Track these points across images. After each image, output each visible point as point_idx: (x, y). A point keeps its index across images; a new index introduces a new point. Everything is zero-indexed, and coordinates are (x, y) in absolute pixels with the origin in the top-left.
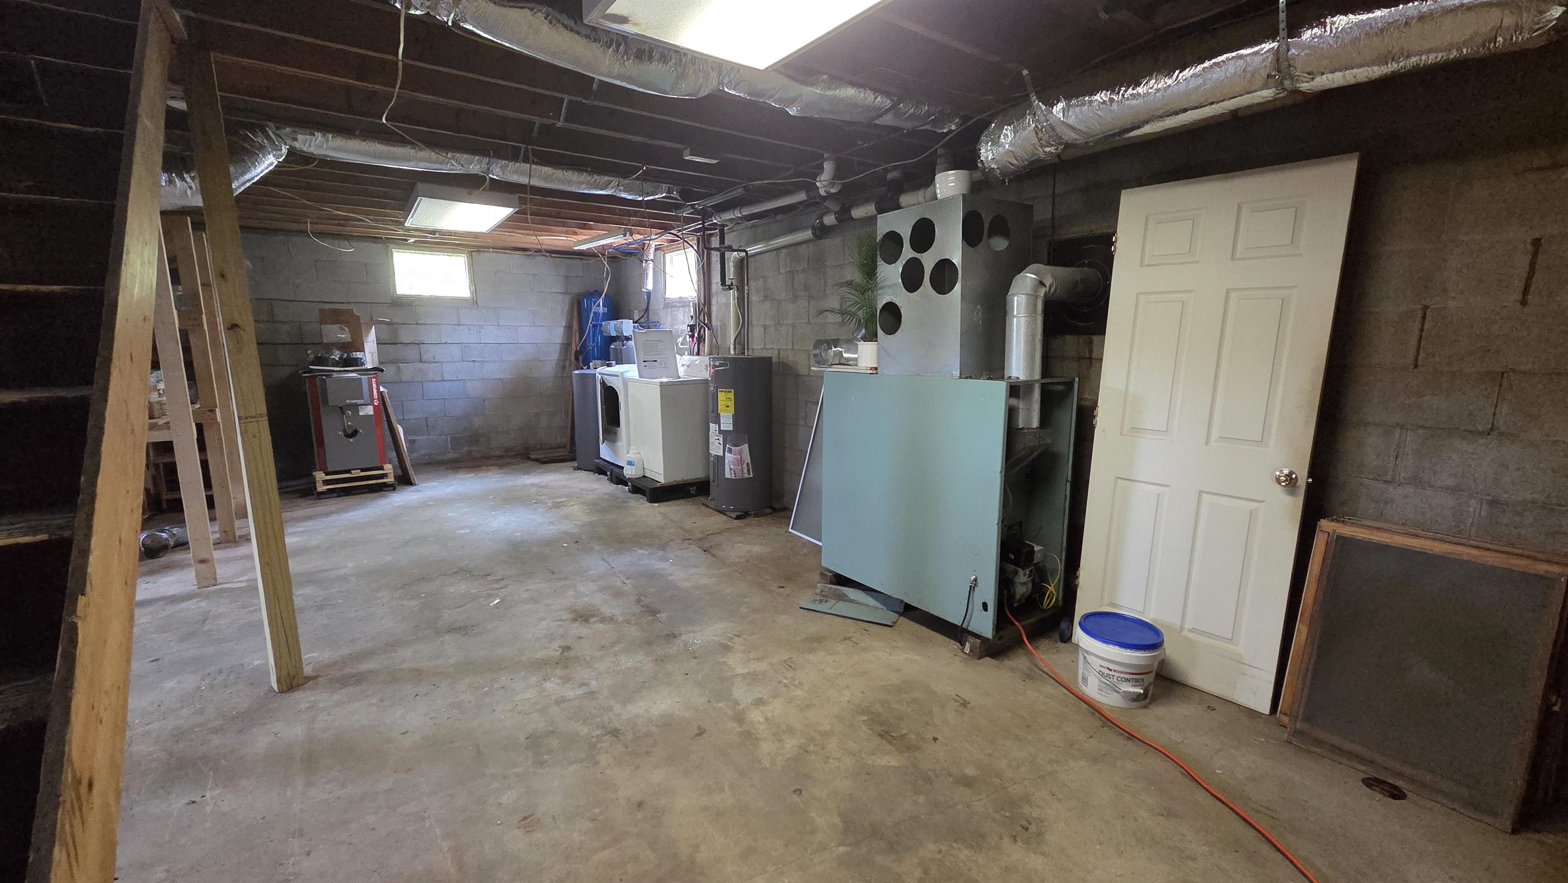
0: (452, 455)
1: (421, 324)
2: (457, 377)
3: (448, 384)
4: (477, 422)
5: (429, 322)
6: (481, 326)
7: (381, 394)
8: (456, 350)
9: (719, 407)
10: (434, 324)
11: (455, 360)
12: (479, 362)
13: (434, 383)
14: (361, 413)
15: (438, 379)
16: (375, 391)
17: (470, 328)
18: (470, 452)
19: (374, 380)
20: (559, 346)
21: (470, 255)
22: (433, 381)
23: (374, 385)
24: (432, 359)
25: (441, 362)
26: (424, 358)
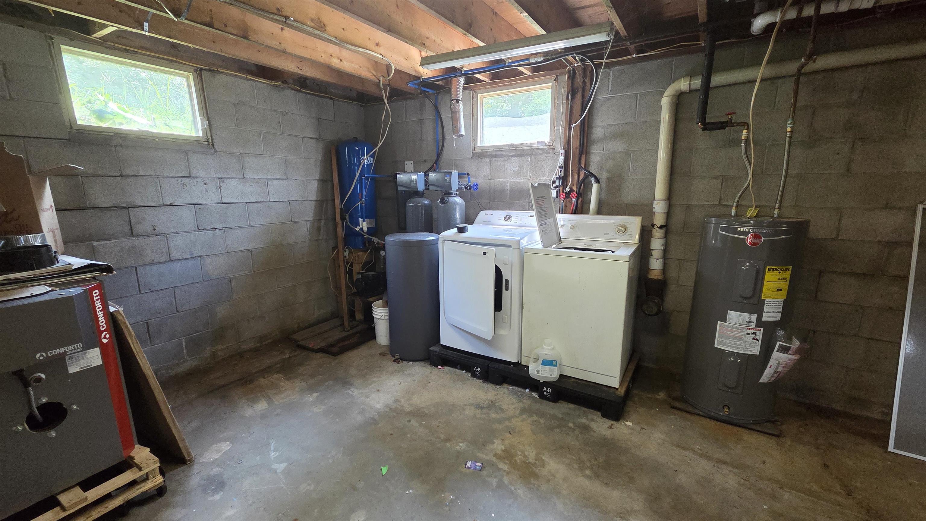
0: (189, 364)
1: (128, 176)
2: (191, 253)
3: (178, 266)
4: (222, 311)
5: (141, 173)
6: (221, 180)
7: (112, 318)
8: (187, 215)
9: (765, 290)
10: (150, 176)
11: (187, 229)
12: (220, 229)
13: (155, 267)
14: (73, 369)
15: (163, 260)
16: (100, 314)
17: (207, 181)
18: (214, 355)
19: (96, 293)
20: (314, 203)
21: (199, 73)
22: (153, 263)
23: (98, 304)
24: (150, 229)
25: (166, 235)
26: (138, 229)
